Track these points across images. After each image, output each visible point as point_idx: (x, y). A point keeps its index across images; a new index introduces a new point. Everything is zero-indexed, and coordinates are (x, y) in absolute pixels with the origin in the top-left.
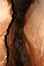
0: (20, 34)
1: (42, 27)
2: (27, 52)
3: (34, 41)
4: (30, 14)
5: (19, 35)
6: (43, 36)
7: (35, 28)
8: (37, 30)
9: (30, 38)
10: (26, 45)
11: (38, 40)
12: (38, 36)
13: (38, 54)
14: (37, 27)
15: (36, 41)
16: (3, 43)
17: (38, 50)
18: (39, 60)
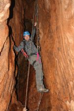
13: (66, 10)
18: (67, 20)
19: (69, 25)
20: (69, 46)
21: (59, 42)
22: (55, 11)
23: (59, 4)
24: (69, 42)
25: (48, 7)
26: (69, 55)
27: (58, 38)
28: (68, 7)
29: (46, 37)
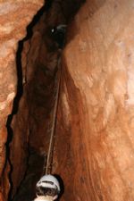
0: (48, 69)
1: (119, 44)
2: (62, 119)
3: (91, 85)
4: (90, 12)
5: (47, 72)
6: (117, 69)
7: (99, 51)
8: (103, 56)
9: (80, 75)
10: (65, 98)
11: (102, 84)
12: (103, 71)
13: (94, 120)
14: (104, 47)
15: (97, 84)
16: (13, 57)
17: (96, 110)
18: (96, 135)
19: (99, 141)
20: (99, 172)
21: (83, 170)
22: (78, 123)
23: (84, 113)
24: (98, 167)
25: (68, 123)
26: (98, 188)
27: (81, 162)
28: (98, 116)
29: (62, 167)
